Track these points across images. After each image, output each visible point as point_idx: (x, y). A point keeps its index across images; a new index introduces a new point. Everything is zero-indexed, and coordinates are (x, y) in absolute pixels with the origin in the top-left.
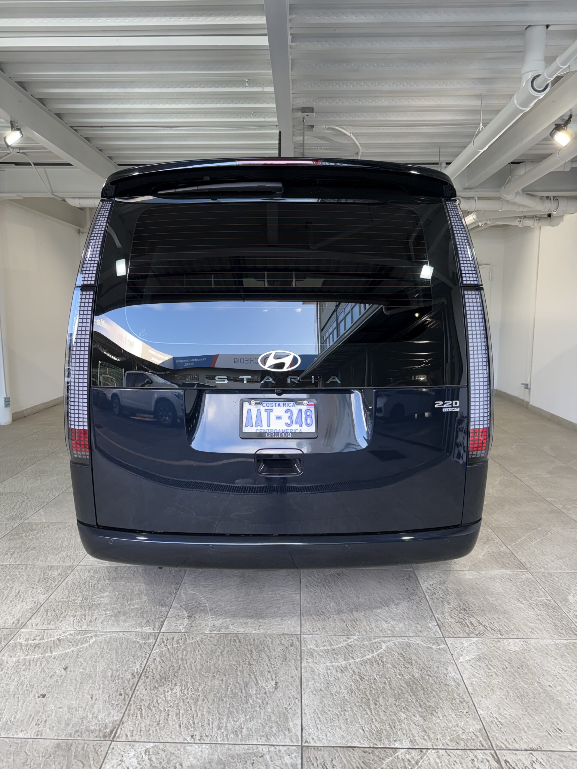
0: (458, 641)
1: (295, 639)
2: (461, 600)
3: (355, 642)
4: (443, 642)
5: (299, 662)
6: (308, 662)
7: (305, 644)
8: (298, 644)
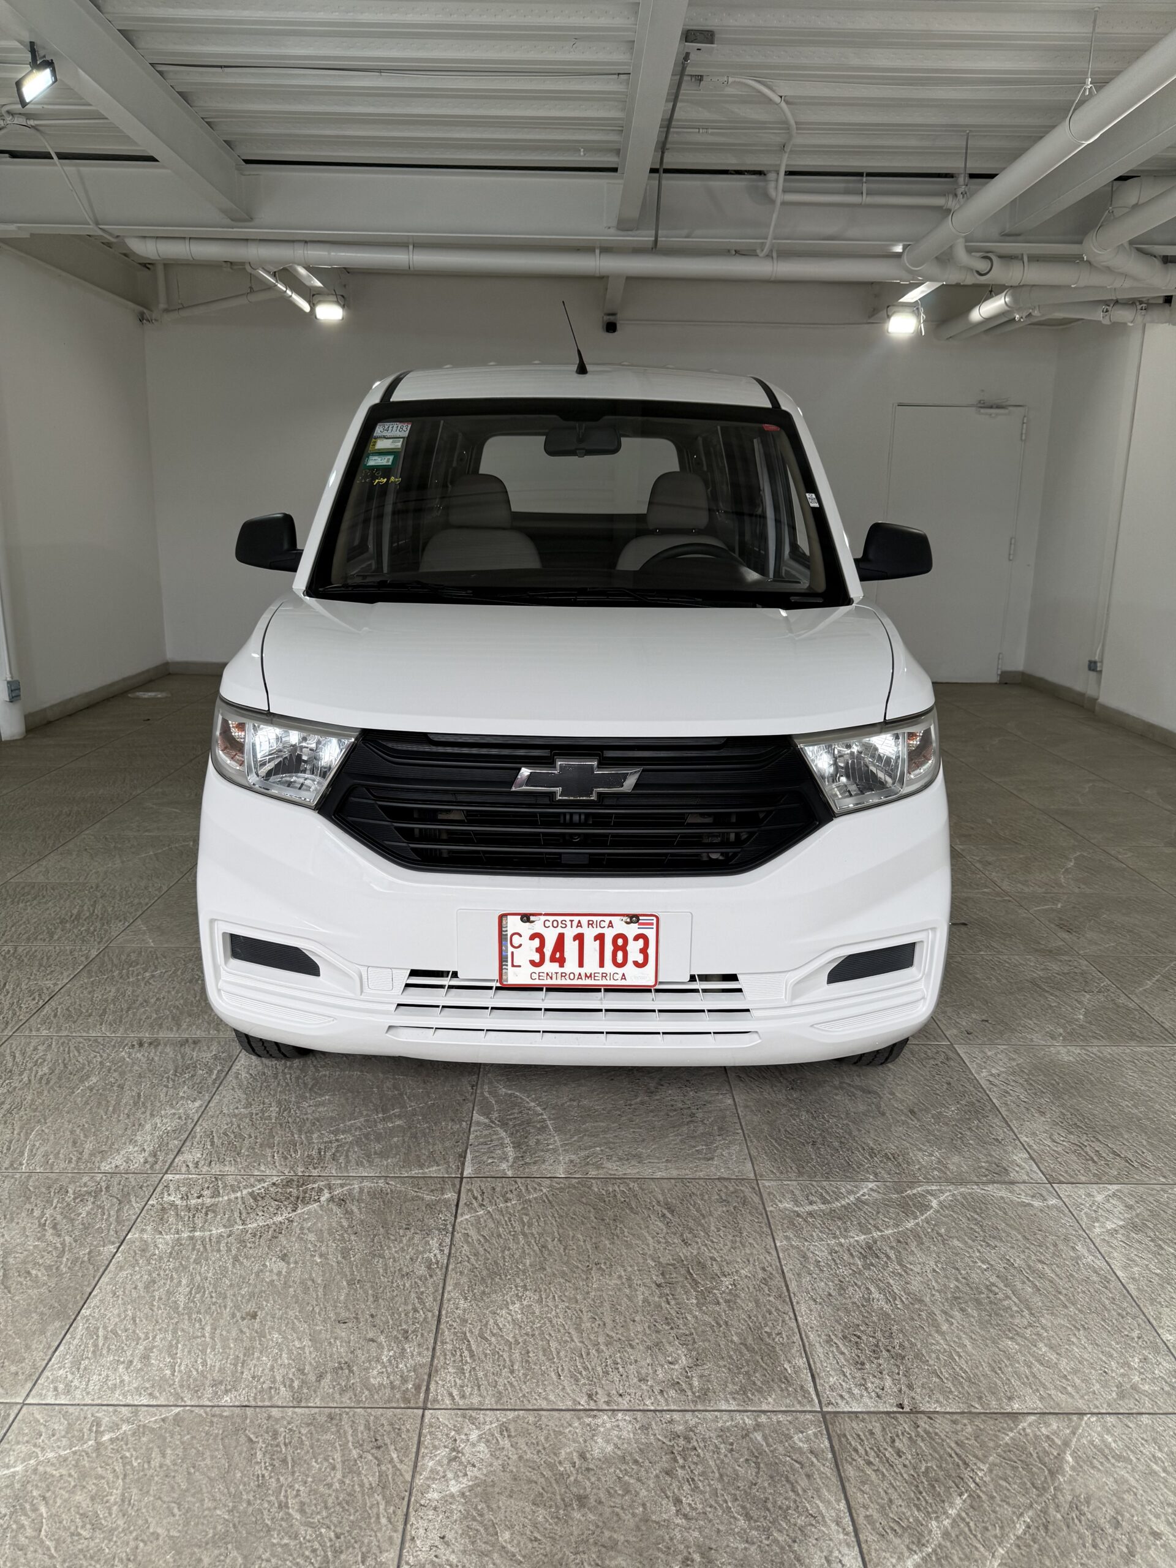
0: (1081, 1191)
1: (747, 1191)
2: (1063, 1105)
3: (874, 1194)
4: (1050, 1192)
5: (770, 1238)
6: (787, 1238)
7: (772, 1201)
8: (757, 1199)
